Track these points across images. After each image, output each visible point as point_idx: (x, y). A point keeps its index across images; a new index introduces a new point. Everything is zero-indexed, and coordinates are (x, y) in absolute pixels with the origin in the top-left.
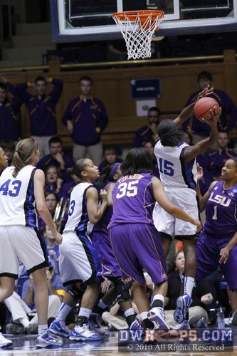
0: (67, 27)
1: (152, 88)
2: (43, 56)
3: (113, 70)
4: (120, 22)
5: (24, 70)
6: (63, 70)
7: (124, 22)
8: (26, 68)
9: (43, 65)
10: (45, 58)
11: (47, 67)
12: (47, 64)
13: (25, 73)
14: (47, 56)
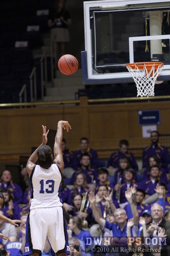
0: (93, 73)
1: (154, 117)
2: (76, 93)
3: (126, 104)
4: (132, 70)
5: (62, 104)
6: (90, 103)
7: (134, 70)
8: (64, 102)
9: (76, 100)
10: (77, 95)
11: (78, 101)
12: (79, 99)
13: (62, 105)
14: (78, 93)
